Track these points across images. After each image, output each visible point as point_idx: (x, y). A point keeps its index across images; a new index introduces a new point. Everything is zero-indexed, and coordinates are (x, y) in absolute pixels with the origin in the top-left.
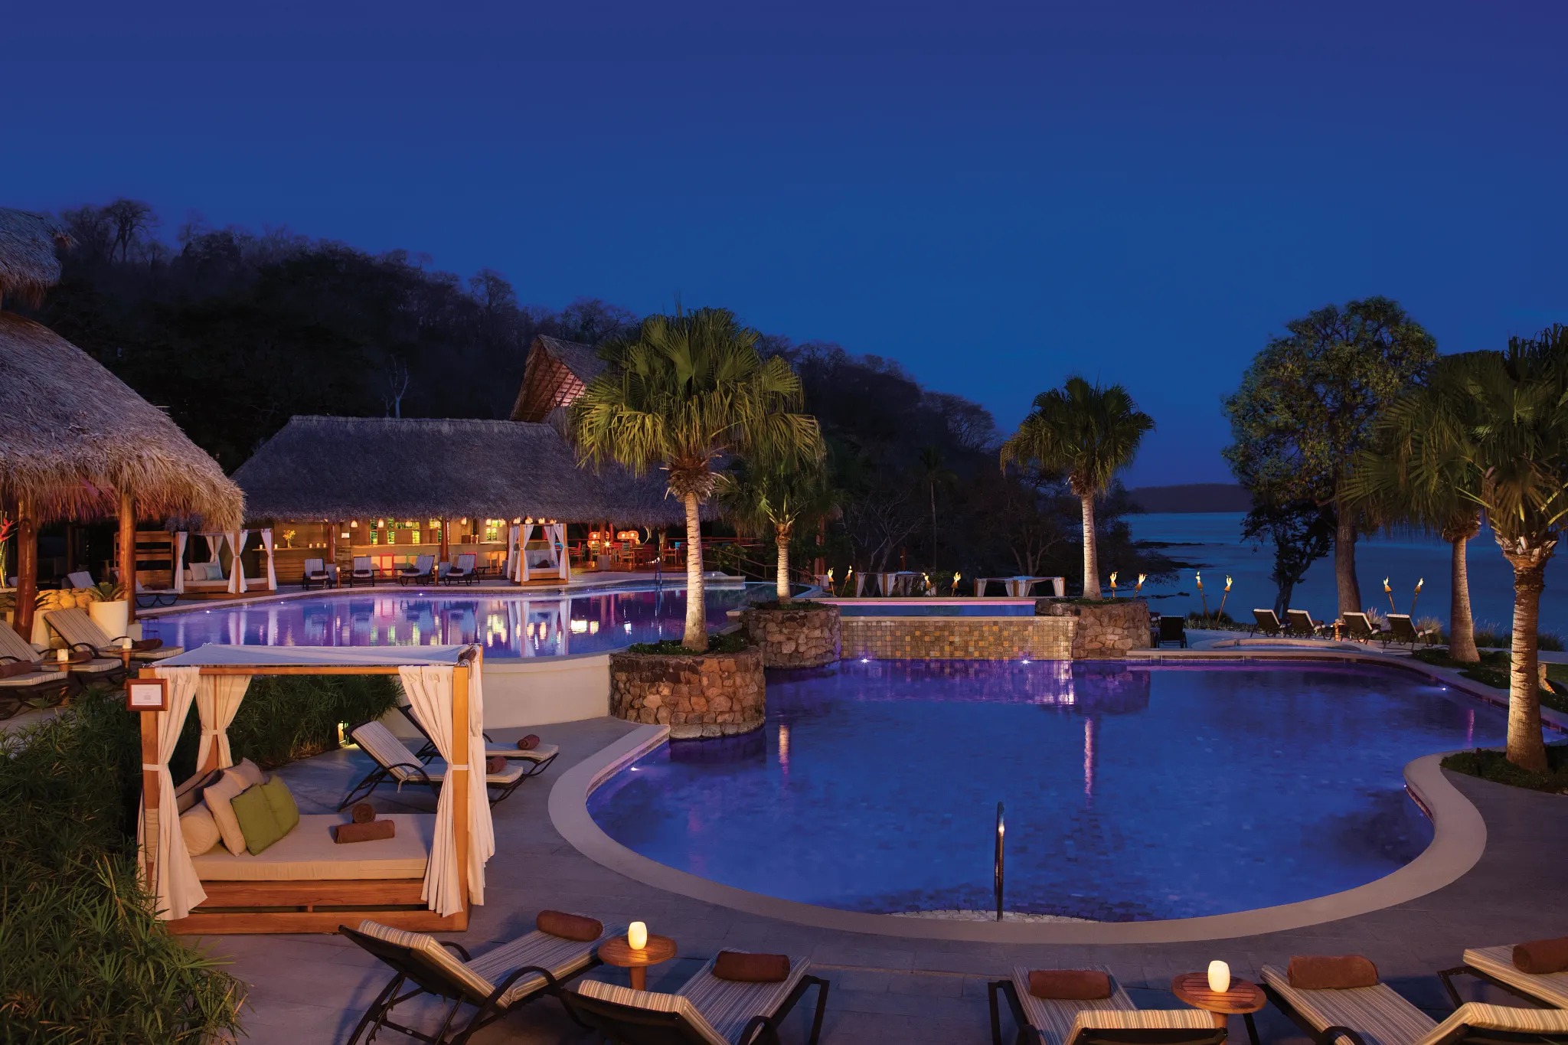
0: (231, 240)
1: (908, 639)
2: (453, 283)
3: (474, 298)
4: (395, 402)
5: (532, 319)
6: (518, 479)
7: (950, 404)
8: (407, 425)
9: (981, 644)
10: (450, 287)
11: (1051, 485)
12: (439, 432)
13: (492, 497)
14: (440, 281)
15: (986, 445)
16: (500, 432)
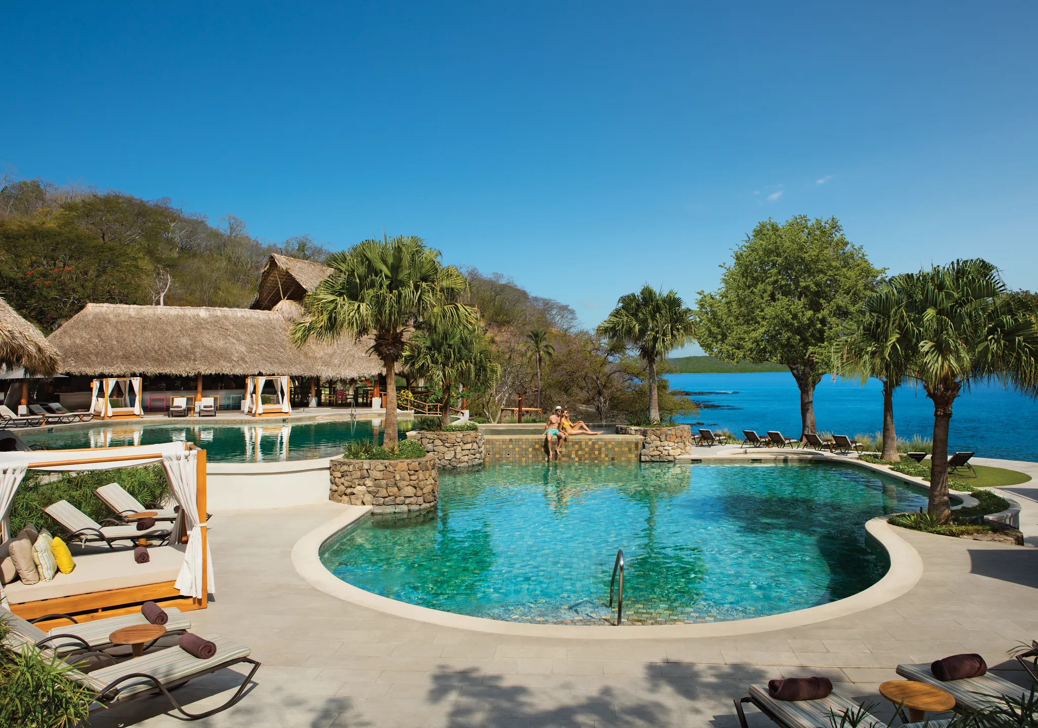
0: (38, 186)
1: (530, 449)
2: (205, 219)
3: (220, 230)
4: (160, 297)
5: (261, 244)
6: (254, 347)
7: (548, 305)
8: (174, 311)
9: (580, 453)
10: (202, 222)
11: (618, 355)
12: (198, 315)
13: (235, 359)
14: (195, 218)
15: (572, 330)
16: (243, 316)
